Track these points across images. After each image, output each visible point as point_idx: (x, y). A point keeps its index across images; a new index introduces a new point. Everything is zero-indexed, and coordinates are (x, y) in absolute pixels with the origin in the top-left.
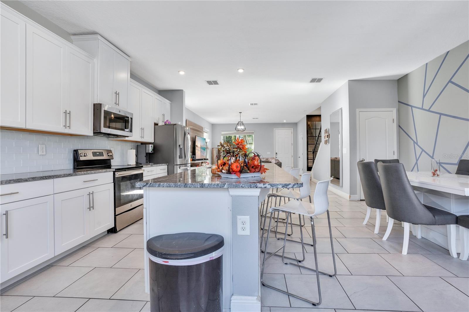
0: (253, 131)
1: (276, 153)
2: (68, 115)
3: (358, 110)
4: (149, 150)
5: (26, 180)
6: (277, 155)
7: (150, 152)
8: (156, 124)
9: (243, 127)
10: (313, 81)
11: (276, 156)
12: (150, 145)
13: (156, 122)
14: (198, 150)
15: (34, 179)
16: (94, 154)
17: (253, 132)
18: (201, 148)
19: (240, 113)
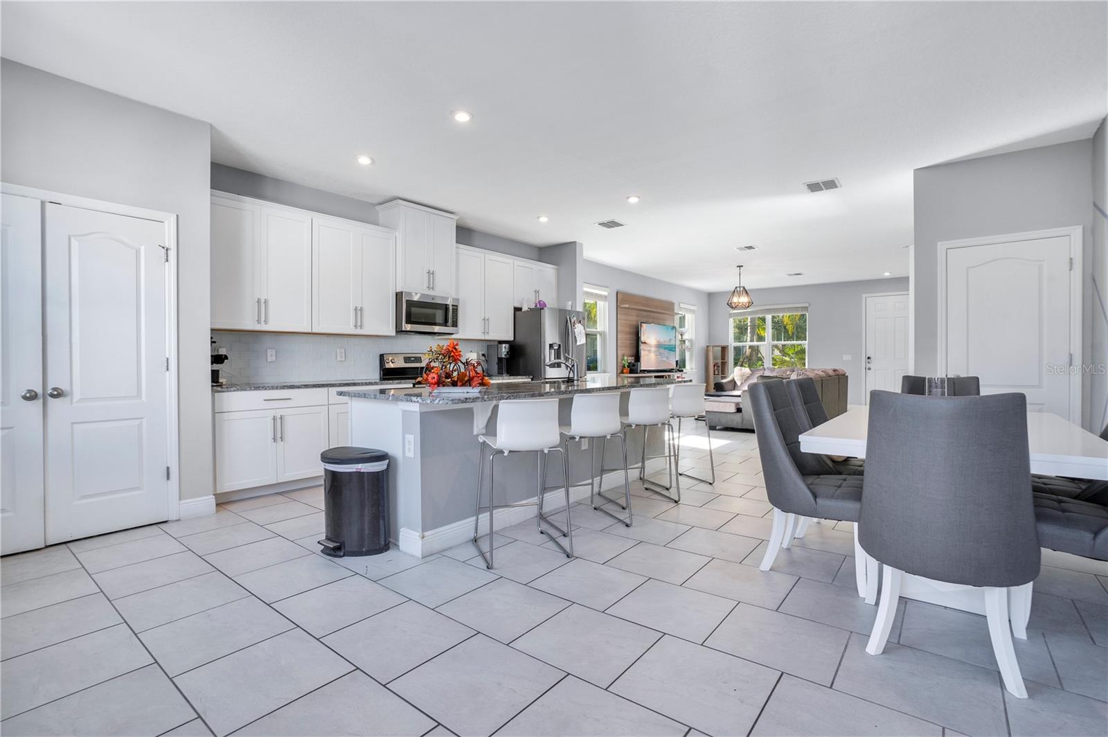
0: (807, 305)
1: (869, 358)
2: (359, 312)
3: (941, 246)
4: (501, 353)
5: (299, 387)
6: (869, 363)
7: (504, 356)
8: (517, 309)
9: (744, 299)
10: (814, 187)
11: (868, 365)
12: (504, 345)
13: (518, 305)
14: (649, 351)
15: (306, 386)
16: (407, 360)
17: (807, 307)
18: (660, 346)
19: (740, 266)
